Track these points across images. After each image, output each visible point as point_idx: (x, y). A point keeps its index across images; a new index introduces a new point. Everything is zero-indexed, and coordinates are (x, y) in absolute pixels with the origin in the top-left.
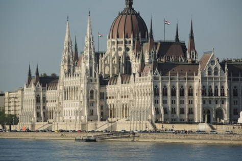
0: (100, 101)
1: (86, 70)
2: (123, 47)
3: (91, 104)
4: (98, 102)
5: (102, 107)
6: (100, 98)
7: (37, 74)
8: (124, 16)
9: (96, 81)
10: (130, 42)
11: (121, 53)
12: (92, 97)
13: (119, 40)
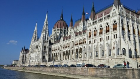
0: (49, 52)
1: (43, 36)
2: (59, 32)
3: (44, 53)
4: (48, 52)
5: (49, 55)
6: (49, 51)
7: (25, 48)
8: (60, 21)
9: (47, 42)
10: (62, 30)
11: (58, 34)
12: (45, 49)
13: (58, 29)
